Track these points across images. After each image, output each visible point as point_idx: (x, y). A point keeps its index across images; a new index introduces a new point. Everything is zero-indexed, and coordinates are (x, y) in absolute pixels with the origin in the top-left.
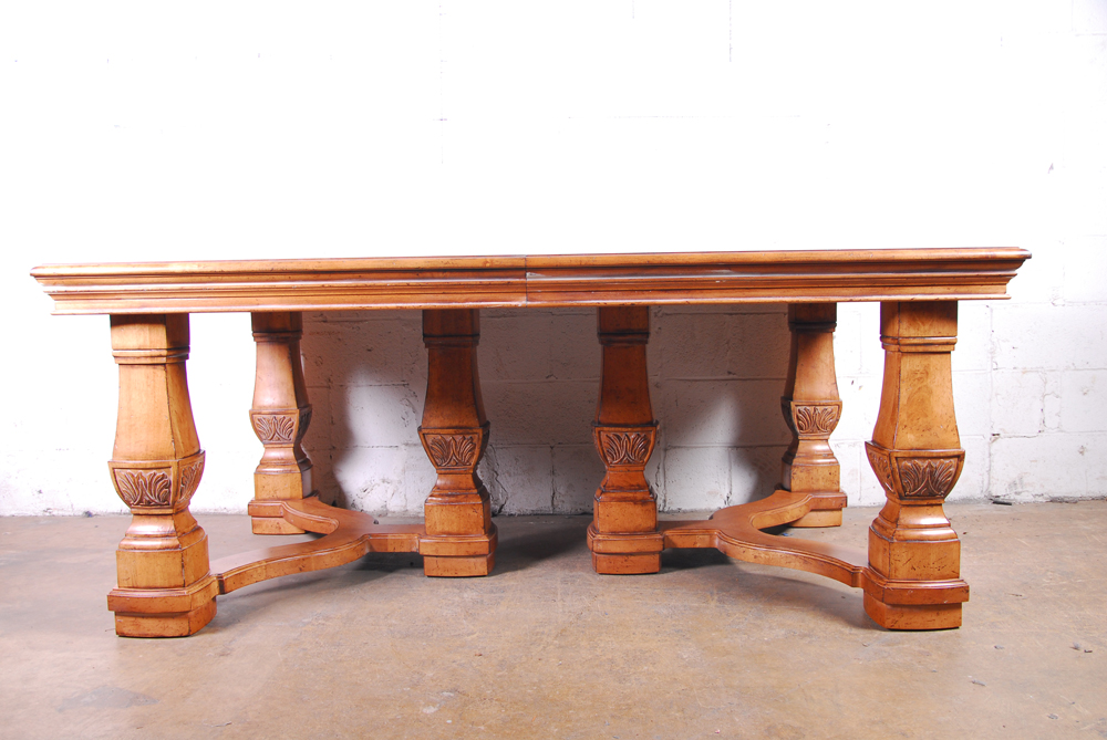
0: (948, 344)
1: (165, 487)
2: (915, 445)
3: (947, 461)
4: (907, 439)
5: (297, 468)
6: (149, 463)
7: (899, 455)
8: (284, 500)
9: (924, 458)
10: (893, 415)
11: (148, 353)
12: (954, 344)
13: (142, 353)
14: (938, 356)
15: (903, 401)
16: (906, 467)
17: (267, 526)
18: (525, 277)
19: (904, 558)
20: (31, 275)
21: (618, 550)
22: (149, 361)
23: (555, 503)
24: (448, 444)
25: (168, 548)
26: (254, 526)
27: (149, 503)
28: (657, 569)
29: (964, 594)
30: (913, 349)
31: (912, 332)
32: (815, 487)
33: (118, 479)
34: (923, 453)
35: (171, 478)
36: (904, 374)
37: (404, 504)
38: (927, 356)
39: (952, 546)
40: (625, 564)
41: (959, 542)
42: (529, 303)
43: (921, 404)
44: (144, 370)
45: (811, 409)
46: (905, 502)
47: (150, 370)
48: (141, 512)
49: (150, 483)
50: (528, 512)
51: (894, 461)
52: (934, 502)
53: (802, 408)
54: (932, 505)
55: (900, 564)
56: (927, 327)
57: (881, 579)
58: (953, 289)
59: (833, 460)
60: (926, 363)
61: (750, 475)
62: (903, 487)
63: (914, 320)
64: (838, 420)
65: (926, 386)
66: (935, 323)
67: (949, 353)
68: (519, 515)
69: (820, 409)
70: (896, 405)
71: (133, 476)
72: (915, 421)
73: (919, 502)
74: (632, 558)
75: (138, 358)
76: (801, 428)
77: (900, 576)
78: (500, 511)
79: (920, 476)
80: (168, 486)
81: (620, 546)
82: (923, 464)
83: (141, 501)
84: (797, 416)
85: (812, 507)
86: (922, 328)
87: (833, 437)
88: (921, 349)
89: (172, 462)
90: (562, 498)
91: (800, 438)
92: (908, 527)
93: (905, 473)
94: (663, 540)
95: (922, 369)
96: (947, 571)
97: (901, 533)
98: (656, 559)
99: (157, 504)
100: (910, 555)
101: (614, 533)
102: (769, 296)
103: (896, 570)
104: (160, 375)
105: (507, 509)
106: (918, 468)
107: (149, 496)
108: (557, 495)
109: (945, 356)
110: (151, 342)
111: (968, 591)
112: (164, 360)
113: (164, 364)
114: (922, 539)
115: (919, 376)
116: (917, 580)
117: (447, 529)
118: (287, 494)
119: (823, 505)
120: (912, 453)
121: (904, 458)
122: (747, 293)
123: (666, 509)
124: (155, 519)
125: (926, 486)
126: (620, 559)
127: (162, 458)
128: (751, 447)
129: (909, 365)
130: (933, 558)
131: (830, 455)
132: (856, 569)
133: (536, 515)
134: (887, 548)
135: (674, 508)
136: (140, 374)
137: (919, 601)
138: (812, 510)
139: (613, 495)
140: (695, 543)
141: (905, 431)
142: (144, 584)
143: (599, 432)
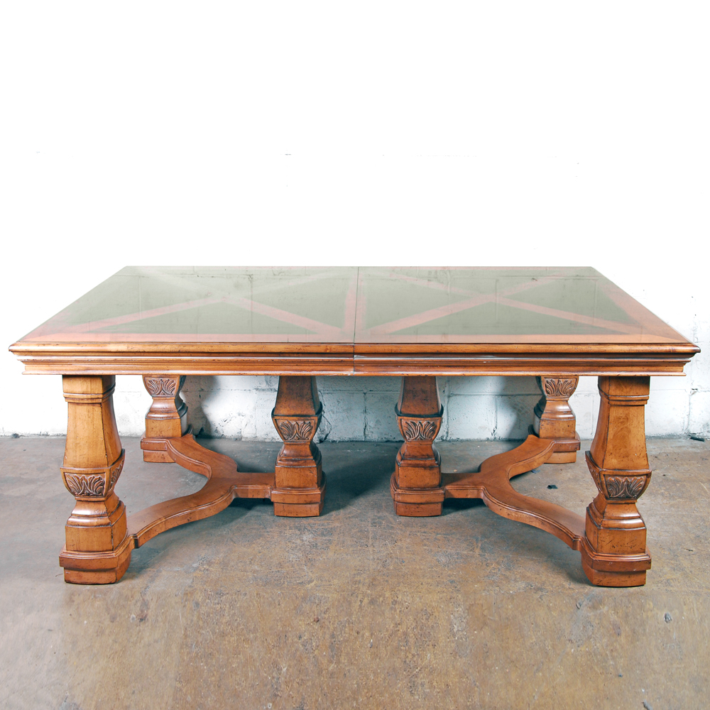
0: (642, 400)
1: (101, 485)
2: (618, 467)
3: (639, 478)
4: (612, 462)
5: (178, 415)
6: (90, 470)
7: (606, 473)
8: (168, 438)
9: (623, 476)
10: (603, 444)
11: (89, 396)
12: (647, 400)
13: (85, 396)
14: (636, 407)
15: (610, 436)
16: (610, 481)
17: (155, 457)
18: (353, 357)
19: (608, 540)
20: (10, 350)
21: (412, 501)
22: (90, 401)
23: (366, 433)
24: (293, 427)
25: (101, 525)
26: (145, 456)
27: (88, 495)
28: (440, 513)
29: (647, 565)
30: (618, 403)
31: (618, 392)
32: (557, 435)
33: (67, 479)
34: (622, 473)
35: (105, 480)
36: (611, 418)
37: (254, 432)
38: (628, 408)
39: (640, 532)
40: (417, 510)
41: (645, 530)
42: (356, 373)
43: (623, 438)
44: (85, 407)
45: (556, 381)
46: (609, 501)
47: (91, 407)
48: (82, 499)
49: (90, 483)
50: (346, 440)
51: (602, 477)
52: (629, 501)
53: (549, 380)
54: (628, 504)
55: (605, 543)
56: (628, 389)
57: (592, 551)
58: (646, 368)
59: (571, 416)
60: (627, 412)
61: (511, 415)
62: (608, 492)
63: (620, 385)
64: (575, 389)
65: (627, 427)
66: (634, 387)
67: (644, 405)
68: (339, 442)
69: (562, 381)
70: (606, 439)
71: (78, 478)
72: (618, 451)
73: (620, 502)
74: (422, 506)
75: (82, 399)
76: (548, 393)
77: (604, 552)
78: (326, 438)
79: (620, 487)
80: (103, 484)
81: (414, 498)
82: (622, 480)
83: (83, 493)
84: (546, 385)
85: (554, 450)
86: (625, 390)
87: (571, 400)
88: (623, 403)
89: (106, 469)
90: (371, 430)
91: (547, 399)
92: (611, 519)
93: (610, 484)
94: (444, 494)
95: (624, 416)
96: (637, 549)
97: (606, 523)
98: (439, 506)
99: (94, 495)
100: (611, 538)
101: (410, 489)
102: (520, 371)
103: (602, 547)
104: (98, 410)
105: (331, 437)
106: (618, 482)
107: (89, 490)
108: (368, 427)
109: (640, 407)
110: (91, 389)
111: (650, 563)
112: (100, 401)
113: (100, 403)
114: (620, 528)
115: (621, 420)
116: (616, 553)
117: (291, 484)
118: (170, 434)
119: (563, 448)
120: (615, 472)
121: (610, 476)
122: (504, 369)
123: (448, 439)
124: (93, 504)
125: (625, 492)
126: (413, 506)
127: (98, 466)
128: (512, 395)
129: (615, 413)
130: (627, 540)
131: (570, 412)
132: (576, 537)
133: (353, 442)
134: (596, 531)
135: (454, 438)
136: (83, 410)
137: (617, 569)
138: (555, 452)
139: (410, 462)
140: (467, 495)
141: (611, 457)
142: (85, 549)
143: (401, 420)
